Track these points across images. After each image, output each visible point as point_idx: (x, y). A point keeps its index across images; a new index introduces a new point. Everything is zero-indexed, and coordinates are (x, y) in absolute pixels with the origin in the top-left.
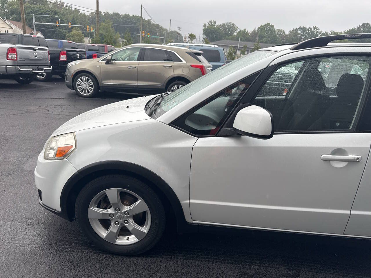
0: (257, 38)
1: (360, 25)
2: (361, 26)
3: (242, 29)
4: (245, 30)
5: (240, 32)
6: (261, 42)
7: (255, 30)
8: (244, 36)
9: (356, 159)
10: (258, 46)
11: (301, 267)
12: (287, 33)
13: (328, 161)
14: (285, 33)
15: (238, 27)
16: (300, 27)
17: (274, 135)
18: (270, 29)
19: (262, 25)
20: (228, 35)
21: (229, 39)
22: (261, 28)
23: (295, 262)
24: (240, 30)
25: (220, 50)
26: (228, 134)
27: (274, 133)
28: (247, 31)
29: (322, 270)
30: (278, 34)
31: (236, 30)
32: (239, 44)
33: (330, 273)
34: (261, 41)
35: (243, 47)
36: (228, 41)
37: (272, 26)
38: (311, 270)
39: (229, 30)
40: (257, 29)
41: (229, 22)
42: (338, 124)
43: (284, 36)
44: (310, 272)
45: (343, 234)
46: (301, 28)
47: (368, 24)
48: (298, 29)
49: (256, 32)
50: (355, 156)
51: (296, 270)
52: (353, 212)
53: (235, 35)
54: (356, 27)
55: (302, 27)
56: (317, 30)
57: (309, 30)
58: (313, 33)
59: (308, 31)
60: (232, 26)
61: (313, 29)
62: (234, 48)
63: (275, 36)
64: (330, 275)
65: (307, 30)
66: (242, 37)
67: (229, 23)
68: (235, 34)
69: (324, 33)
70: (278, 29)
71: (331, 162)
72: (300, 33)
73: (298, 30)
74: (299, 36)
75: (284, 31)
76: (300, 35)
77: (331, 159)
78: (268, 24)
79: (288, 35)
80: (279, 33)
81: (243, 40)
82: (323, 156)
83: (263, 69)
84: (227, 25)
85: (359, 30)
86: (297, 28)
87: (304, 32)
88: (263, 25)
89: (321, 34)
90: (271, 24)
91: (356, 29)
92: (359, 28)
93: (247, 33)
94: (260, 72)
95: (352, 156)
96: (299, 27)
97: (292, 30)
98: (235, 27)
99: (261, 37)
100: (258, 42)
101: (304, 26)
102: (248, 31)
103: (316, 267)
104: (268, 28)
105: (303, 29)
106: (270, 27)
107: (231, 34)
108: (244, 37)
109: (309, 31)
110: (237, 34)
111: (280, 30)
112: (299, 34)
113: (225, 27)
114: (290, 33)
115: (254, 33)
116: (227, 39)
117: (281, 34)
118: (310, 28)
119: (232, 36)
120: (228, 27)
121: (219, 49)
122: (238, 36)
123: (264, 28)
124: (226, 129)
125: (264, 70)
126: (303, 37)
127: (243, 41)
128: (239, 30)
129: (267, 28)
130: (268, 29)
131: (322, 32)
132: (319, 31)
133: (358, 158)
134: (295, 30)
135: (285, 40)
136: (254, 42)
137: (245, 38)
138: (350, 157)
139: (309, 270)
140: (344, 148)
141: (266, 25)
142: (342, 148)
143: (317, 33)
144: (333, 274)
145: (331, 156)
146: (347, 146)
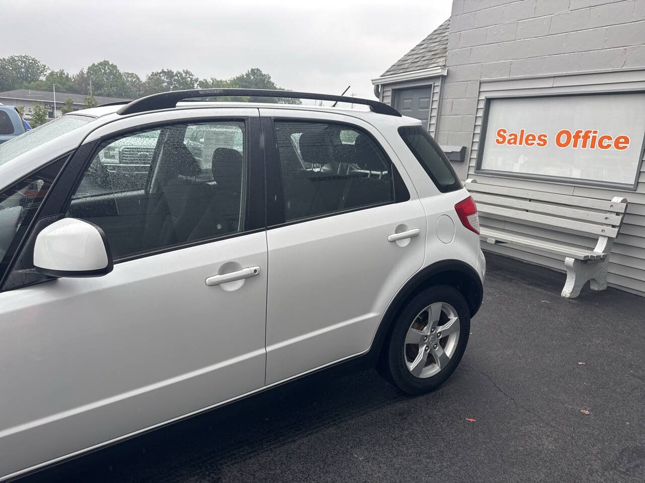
0: (90, 87)
1: (248, 71)
2: (250, 72)
3: (57, 70)
4: (62, 73)
5: (52, 74)
6: (99, 95)
7: (82, 73)
8: (60, 82)
9: (253, 272)
10: (93, 103)
11: (221, 463)
12: (144, 79)
13: (216, 284)
14: (141, 80)
15: (45, 66)
16: (163, 70)
17: (114, 266)
18: (111, 71)
19: (94, 64)
20: (26, 80)
21: (32, 89)
22: (93, 69)
23: (211, 460)
24: (52, 72)
25: (10, 110)
26: (26, 282)
27: (114, 261)
28: (66, 74)
29: (252, 452)
30: (128, 81)
31: (42, 72)
32: (55, 97)
33: (262, 451)
34: (99, 92)
35: (64, 104)
36: (30, 92)
37: (115, 67)
38: (236, 461)
39: (27, 71)
40: (85, 71)
41: (23, 55)
42: (219, 227)
43: (139, 85)
44: (236, 464)
45: (265, 386)
46: (165, 72)
47: (258, 70)
48: (161, 73)
49: (85, 76)
50: (251, 268)
51: (213, 473)
52: (269, 349)
53: (42, 81)
54: (244, 74)
55: (166, 70)
56: (191, 76)
57: (179, 75)
58: (186, 80)
59: (176, 78)
60: (31, 63)
61: (184, 75)
62: (46, 105)
63: (124, 84)
64: (264, 454)
65: (175, 76)
66: (59, 85)
67: (24, 57)
68: (43, 78)
69: (202, 81)
70: (125, 72)
71: (221, 285)
72: (165, 80)
73: (161, 75)
74: (164, 85)
75: (137, 76)
76: (166, 84)
77: (221, 281)
78: (105, 63)
79: (146, 82)
80: (130, 79)
81: (61, 90)
82: (207, 280)
83: (74, 150)
84: (19, 60)
85: (249, 79)
86: (159, 72)
87: (171, 79)
88: (96, 64)
89: (198, 83)
90: (110, 64)
91: (245, 77)
92: (248, 75)
93: (67, 76)
94: (69, 155)
95: (248, 269)
96: (161, 71)
97: (151, 75)
98: (38, 66)
99: (98, 86)
100: (94, 94)
101: (169, 70)
102: (68, 74)
103: (243, 451)
104: (107, 69)
105: (169, 74)
106: (110, 68)
107: (35, 79)
108: (63, 84)
109: (178, 77)
110: (47, 79)
111: (129, 74)
112: (163, 82)
113: (16, 65)
114: (149, 79)
115: (82, 79)
116: (27, 88)
117: (134, 81)
118: (179, 73)
119: (37, 82)
120: (23, 64)
121: (5, 108)
122: (49, 83)
123: (100, 69)
124: (20, 271)
125: (76, 152)
126: (172, 88)
127: (63, 92)
128: (49, 72)
129: (105, 70)
130: (107, 71)
131: (199, 80)
132: (194, 77)
133: (255, 271)
134: (156, 75)
135: (142, 92)
136: (86, 94)
137: (66, 86)
138: (245, 271)
139: (233, 462)
140: (234, 261)
141: (101, 64)
142: (232, 261)
143: (191, 80)
144: (266, 451)
145: (218, 276)
146: (239, 256)
